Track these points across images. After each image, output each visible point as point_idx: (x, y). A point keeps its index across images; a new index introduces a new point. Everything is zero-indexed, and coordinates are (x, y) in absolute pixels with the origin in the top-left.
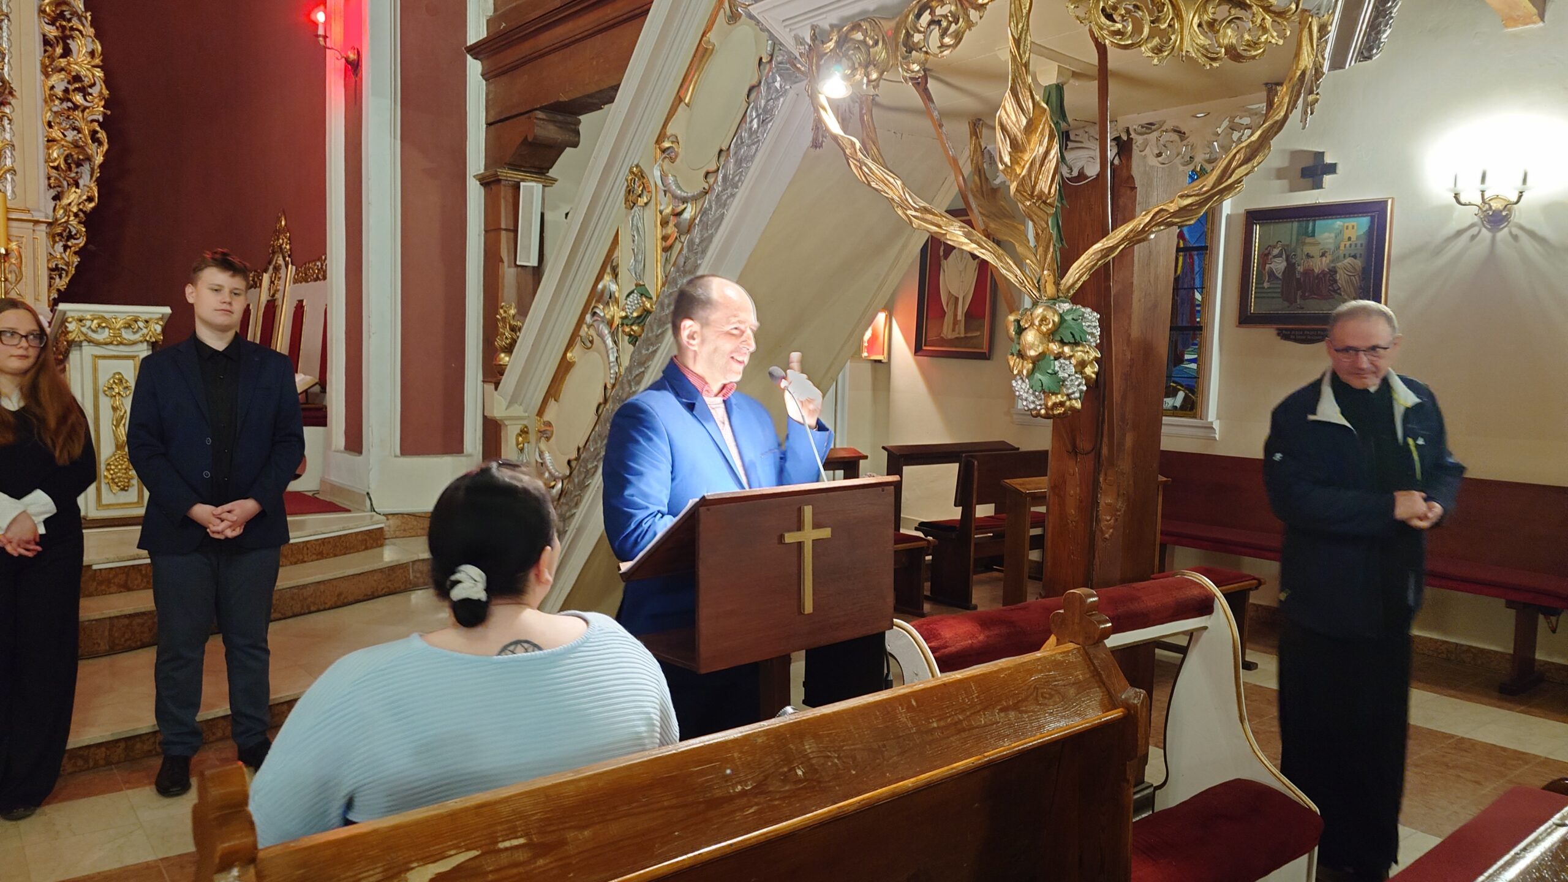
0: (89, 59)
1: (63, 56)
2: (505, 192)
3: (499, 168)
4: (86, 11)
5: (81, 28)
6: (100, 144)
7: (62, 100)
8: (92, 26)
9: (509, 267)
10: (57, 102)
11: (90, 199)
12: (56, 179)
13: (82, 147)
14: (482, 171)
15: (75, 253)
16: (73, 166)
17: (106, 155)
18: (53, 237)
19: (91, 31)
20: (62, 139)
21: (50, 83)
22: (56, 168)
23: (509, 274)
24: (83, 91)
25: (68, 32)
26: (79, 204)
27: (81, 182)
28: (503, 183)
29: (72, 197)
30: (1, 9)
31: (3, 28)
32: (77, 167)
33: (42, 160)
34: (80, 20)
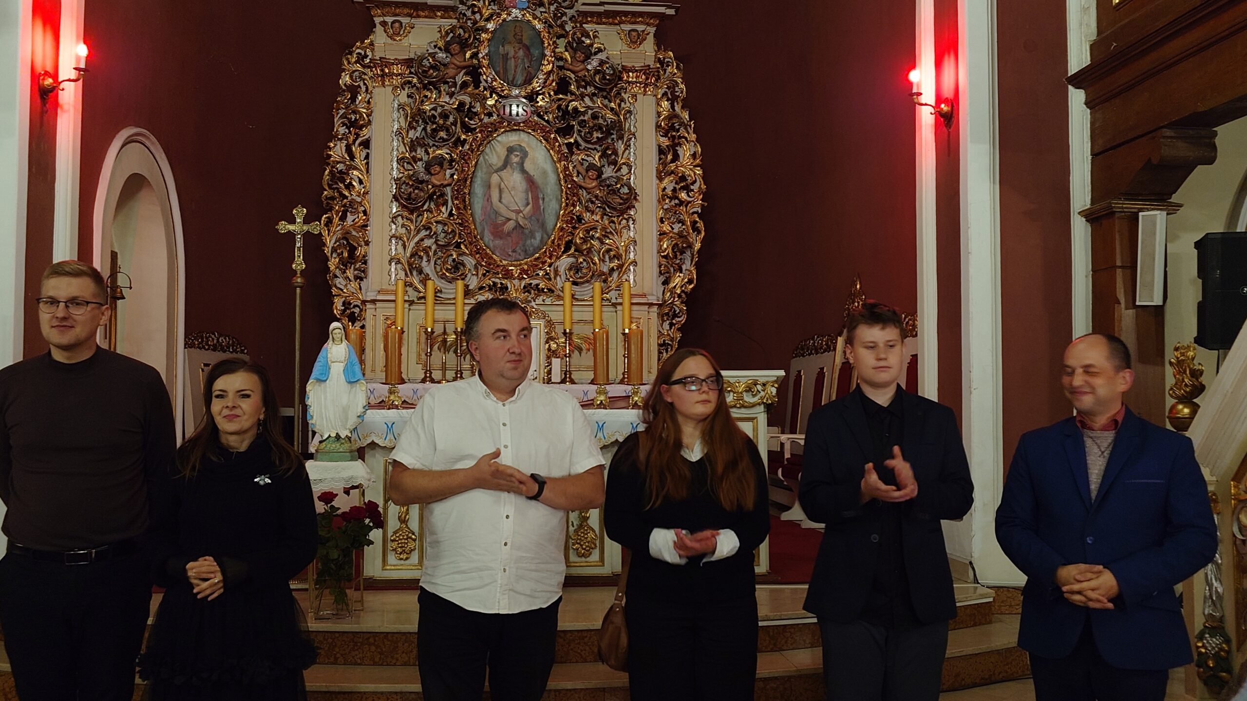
0: (691, 160)
1: (673, 161)
5: (686, 135)
6: (699, 232)
7: (671, 199)
8: (694, 132)
10: (667, 201)
11: (690, 281)
12: (665, 266)
13: (685, 237)
15: (678, 329)
16: (678, 254)
17: (703, 241)
18: (663, 317)
19: (693, 137)
20: (670, 231)
21: (662, 186)
22: (666, 257)
24: (687, 189)
25: (676, 141)
26: (682, 287)
27: (684, 267)
29: (677, 280)
30: (629, 129)
31: (629, 146)
32: (681, 254)
33: (655, 251)
34: (686, 129)
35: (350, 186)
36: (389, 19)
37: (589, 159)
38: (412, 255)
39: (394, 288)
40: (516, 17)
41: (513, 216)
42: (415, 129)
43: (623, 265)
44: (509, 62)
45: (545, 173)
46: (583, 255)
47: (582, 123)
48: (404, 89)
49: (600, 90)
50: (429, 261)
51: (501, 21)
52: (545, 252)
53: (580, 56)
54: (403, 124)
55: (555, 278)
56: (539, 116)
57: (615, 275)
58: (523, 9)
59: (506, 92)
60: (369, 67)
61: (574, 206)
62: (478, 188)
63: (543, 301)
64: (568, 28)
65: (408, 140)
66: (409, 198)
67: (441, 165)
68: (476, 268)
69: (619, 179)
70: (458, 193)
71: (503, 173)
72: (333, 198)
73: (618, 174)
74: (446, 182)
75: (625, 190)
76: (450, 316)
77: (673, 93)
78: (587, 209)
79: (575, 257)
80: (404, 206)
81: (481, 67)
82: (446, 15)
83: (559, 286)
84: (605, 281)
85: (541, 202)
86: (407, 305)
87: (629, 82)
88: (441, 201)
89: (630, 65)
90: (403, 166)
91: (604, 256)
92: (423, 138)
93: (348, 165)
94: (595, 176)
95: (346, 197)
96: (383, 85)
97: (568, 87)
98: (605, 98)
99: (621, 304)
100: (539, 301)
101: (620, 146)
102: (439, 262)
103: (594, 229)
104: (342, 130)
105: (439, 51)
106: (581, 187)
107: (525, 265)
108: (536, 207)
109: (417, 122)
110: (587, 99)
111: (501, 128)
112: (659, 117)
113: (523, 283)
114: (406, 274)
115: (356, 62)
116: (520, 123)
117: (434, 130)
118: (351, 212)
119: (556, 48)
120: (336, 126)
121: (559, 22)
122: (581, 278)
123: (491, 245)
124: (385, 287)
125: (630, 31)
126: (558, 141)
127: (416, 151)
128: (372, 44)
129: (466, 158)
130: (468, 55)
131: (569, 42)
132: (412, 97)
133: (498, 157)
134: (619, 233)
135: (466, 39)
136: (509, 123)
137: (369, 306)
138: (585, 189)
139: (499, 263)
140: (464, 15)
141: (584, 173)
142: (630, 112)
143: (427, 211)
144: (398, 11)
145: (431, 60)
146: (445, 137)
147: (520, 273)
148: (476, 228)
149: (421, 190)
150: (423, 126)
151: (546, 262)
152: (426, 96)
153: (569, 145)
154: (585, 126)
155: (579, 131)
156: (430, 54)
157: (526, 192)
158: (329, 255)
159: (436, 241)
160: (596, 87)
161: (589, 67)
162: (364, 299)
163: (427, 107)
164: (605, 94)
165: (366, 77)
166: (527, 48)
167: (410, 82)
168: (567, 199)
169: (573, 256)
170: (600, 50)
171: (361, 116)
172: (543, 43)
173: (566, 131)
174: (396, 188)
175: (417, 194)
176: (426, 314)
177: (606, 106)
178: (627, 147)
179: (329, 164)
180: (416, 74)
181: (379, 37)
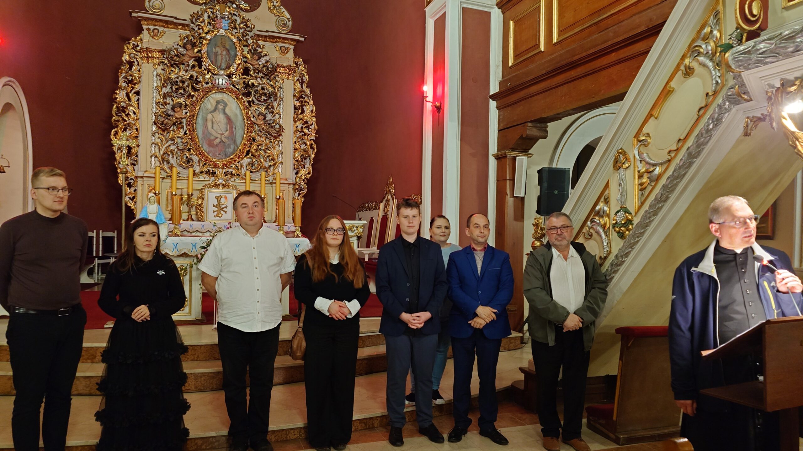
0: (311, 114)
1: (301, 113)
2: (508, 162)
3: (507, 150)
4: (310, 94)
5: (308, 101)
6: (314, 149)
7: (300, 132)
8: (312, 100)
9: (510, 197)
10: (298, 133)
11: (309, 173)
12: (297, 165)
13: (307, 151)
14: (496, 152)
15: (303, 197)
16: (303, 159)
17: (316, 154)
18: (295, 190)
19: (312, 102)
20: (299, 148)
21: (296, 125)
22: (297, 161)
23: (510, 201)
24: (308, 127)
25: (303, 104)
26: (305, 175)
27: (306, 166)
28: (508, 157)
29: (303, 172)
30: (280, 96)
31: (280, 104)
32: (305, 160)
33: (292, 158)
34: (308, 98)
35: (128, 115)
36: (152, 27)
37: (259, 109)
38: (164, 154)
39: (154, 170)
40: (222, 33)
41: (219, 136)
42: (166, 87)
43: (274, 164)
44: (218, 57)
45: (236, 115)
46: (256, 158)
47: (256, 92)
48: (160, 66)
49: (266, 75)
50: (173, 157)
51: (214, 35)
52: (236, 155)
53: (256, 57)
54: (159, 84)
55: (241, 169)
56: (233, 85)
57: (272, 168)
58: (226, 30)
59: (216, 72)
60: (139, 52)
61: (251, 132)
62: (200, 120)
63: (235, 180)
64: (250, 42)
65: (162, 93)
66: (162, 124)
67: (180, 107)
68: (199, 162)
69: (274, 121)
70: (190, 122)
71: (214, 114)
72: (118, 121)
73: (274, 118)
74: (183, 117)
75: (277, 126)
76: (185, 186)
77: (302, 80)
78: (258, 135)
79: (251, 159)
80: (159, 128)
81: (202, 58)
82: (184, 28)
83: (243, 172)
84: (267, 171)
85: (234, 130)
86: (161, 180)
87: (280, 73)
88: (180, 126)
89: (280, 64)
90: (159, 107)
91: (266, 159)
92: (171, 93)
93: (127, 104)
94: (262, 119)
95: (126, 121)
96: (148, 62)
97: (249, 72)
98: (268, 79)
99: (275, 183)
100: (232, 180)
101: (275, 104)
102: (179, 158)
103: (262, 145)
104: (124, 84)
105: (179, 47)
106: (255, 123)
107: (225, 160)
108: (232, 132)
109: (167, 84)
110: (259, 79)
111: (213, 90)
112: (295, 91)
113: (224, 171)
114: (160, 163)
115: (132, 48)
116: (223, 89)
117: (177, 89)
118: (129, 129)
119: (243, 51)
120: (120, 82)
121: (245, 38)
122: (254, 169)
123: (207, 150)
124: (148, 169)
125: (281, 47)
126: (243, 99)
127: (166, 99)
128: (141, 40)
129: (194, 104)
130: (196, 51)
131: (250, 49)
132: (164, 70)
133: (212, 105)
134: (274, 148)
135: (195, 42)
136: (218, 88)
137: (139, 179)
138: (257, 124)
139: (211, 160)
140: (194, 29)
141: (256, 116)
142: (280, 87)
143: (172, 131)
144: (156, 23)
145: (175, 52)
146: (183, 93)
147: (223, 166)
148: (199, 141)
149: (170, 120)
150: (170, 86)
151: (236, 160)
152: (172, 71)
153: (249, 102)
154: (258, 93)
155: (255, 95)
156: (175, 48)
157: (227, 124)
158: (116, 151)
159: (177, 147)
160: (263, 74)
161: (260, 63)
162: (136, 175)
163: (173, 76)
164: (268, 77)
165: (138, 57)
166: (228, 50)
167: (163, 62)
168: (248, 129)
169: (250, 158)
170: (266, 55)
171: (135, 78)
172: (236, 48)
173: (248, 95)
174: (155, 118)
175: (167, 122)
176: (172, 185)
177: (268, 84)
178: (279, 105)
179: (117, 103)
180: (167, 58)
181: (145, 36)
